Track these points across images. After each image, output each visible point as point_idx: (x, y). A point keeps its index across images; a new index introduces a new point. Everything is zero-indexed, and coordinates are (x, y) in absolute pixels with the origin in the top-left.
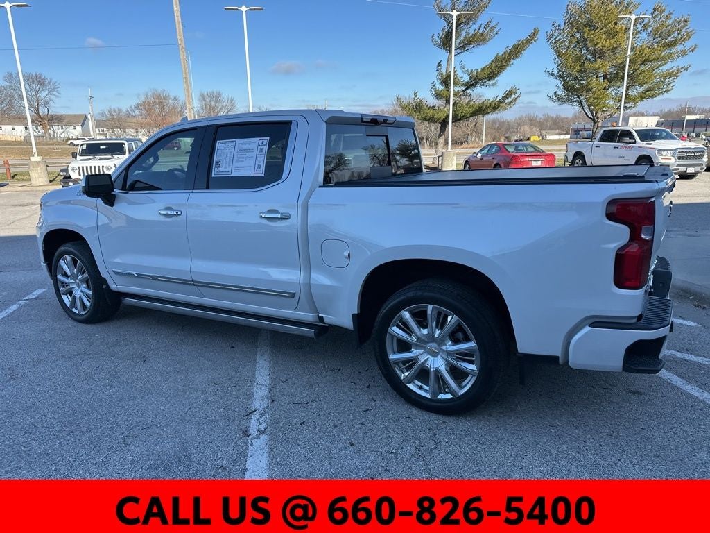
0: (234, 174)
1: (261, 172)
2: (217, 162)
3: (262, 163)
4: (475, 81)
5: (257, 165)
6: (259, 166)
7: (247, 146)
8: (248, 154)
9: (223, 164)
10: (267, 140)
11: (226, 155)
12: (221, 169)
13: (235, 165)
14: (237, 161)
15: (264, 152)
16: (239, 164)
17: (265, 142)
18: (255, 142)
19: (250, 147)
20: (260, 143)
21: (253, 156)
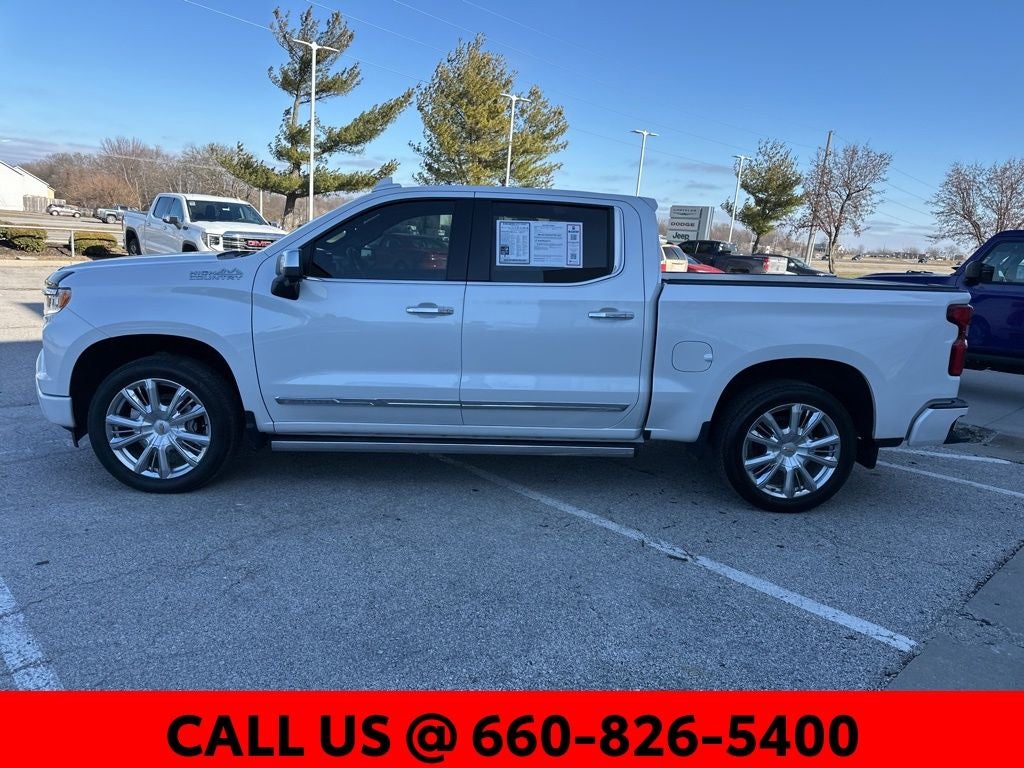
0: (533, 264)
1: (578, 263)
2: (503, 248)
3: (577, 252)
5: (569, 256)
6: (574, 256)
7: (550, 231)
8: (553, 241)
9: (514, 250)
10: (579, 226)
11: (516, 240)
12: (511, 257)
13: (533, 252)
14: (536, 248)
15: (578, 240)
16: (541, 252)
17: (577, 228)
18: (562, 227)
19: (555, 232)
20: (570, 228)
21: (562, 244)
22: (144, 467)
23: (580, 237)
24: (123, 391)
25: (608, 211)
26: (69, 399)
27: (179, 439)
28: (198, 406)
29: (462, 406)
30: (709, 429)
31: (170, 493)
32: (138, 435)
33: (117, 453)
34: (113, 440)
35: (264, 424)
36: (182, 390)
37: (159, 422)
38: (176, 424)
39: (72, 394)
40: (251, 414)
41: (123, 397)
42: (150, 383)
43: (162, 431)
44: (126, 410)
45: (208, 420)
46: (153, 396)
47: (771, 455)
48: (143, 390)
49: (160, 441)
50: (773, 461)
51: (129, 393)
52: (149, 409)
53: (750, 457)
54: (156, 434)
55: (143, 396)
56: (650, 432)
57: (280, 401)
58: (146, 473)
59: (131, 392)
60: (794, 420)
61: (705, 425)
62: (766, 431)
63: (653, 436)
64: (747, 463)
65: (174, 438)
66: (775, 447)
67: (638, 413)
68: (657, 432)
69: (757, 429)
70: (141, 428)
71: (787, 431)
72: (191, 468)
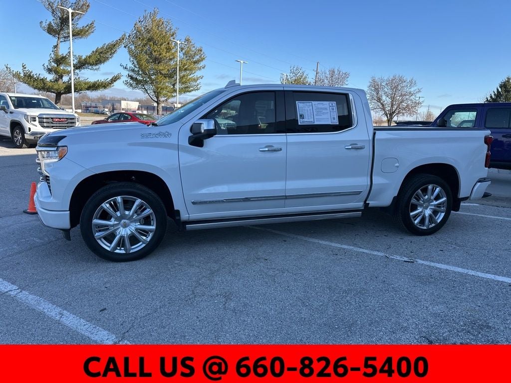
0: (316, 123)
1: (336, 122)
2: (301, 116)
3: (335, 117)
4: (81, 64)
5: (332, 118)
6: (334, 119)
7: (321, 106)
8: (324, 111)
9: (306, 116)
10: (334, 103)
11: (308, 112)
12: (305, 120)
13: (315, 117)
14: (316, 115)
15: (335, 110)
16: (317, 117)
17: (334, 105)
18: (326, 104)
19: (323, 107)
20: (331, 105)
21: (327, 113)
22: (115, 248)
23: (335, 108)
24: (103, 205)
25: (347, 95)
26: (69, 212)
27: (137, 229)
28: (148, 210)
29: (286, 197)
30: (396, 199)
31: (132, 261)
32: (112, 229)
33: (99, 242)
34: (97, 234)
35: (184, 216)
36: (138, 201)
37: (123, 221)
38: (135, 221)
39: (71, 209)
40: (178, 211)
41: (102, 207)
42: (119, 199)
43: (125, 226)
44: (105, 216)
45: (154, 217)
46: (121, 206)
47: (420, 210)
48: (115, 202)
49: (124, 232)
50: (421, 212)
51: (106, 206)
52: (118, 214)
53: (412, 211)
54: (122, 228)
55: (115, 207)
56: (369, 203)
57: (194, 203)
58: (117, 251)
59: (108, 205)
60: (429, 192)
61: (395, 198)
62: (418, 199)
63: (370, 205)
64: (411, 214)
65: (133, 228)
66: (421, 206)
67: (364, 195)
68: (372, 203)
69: (415, 198)
70: (113, 226)
71: (426, 197)
72: (144, 245)
